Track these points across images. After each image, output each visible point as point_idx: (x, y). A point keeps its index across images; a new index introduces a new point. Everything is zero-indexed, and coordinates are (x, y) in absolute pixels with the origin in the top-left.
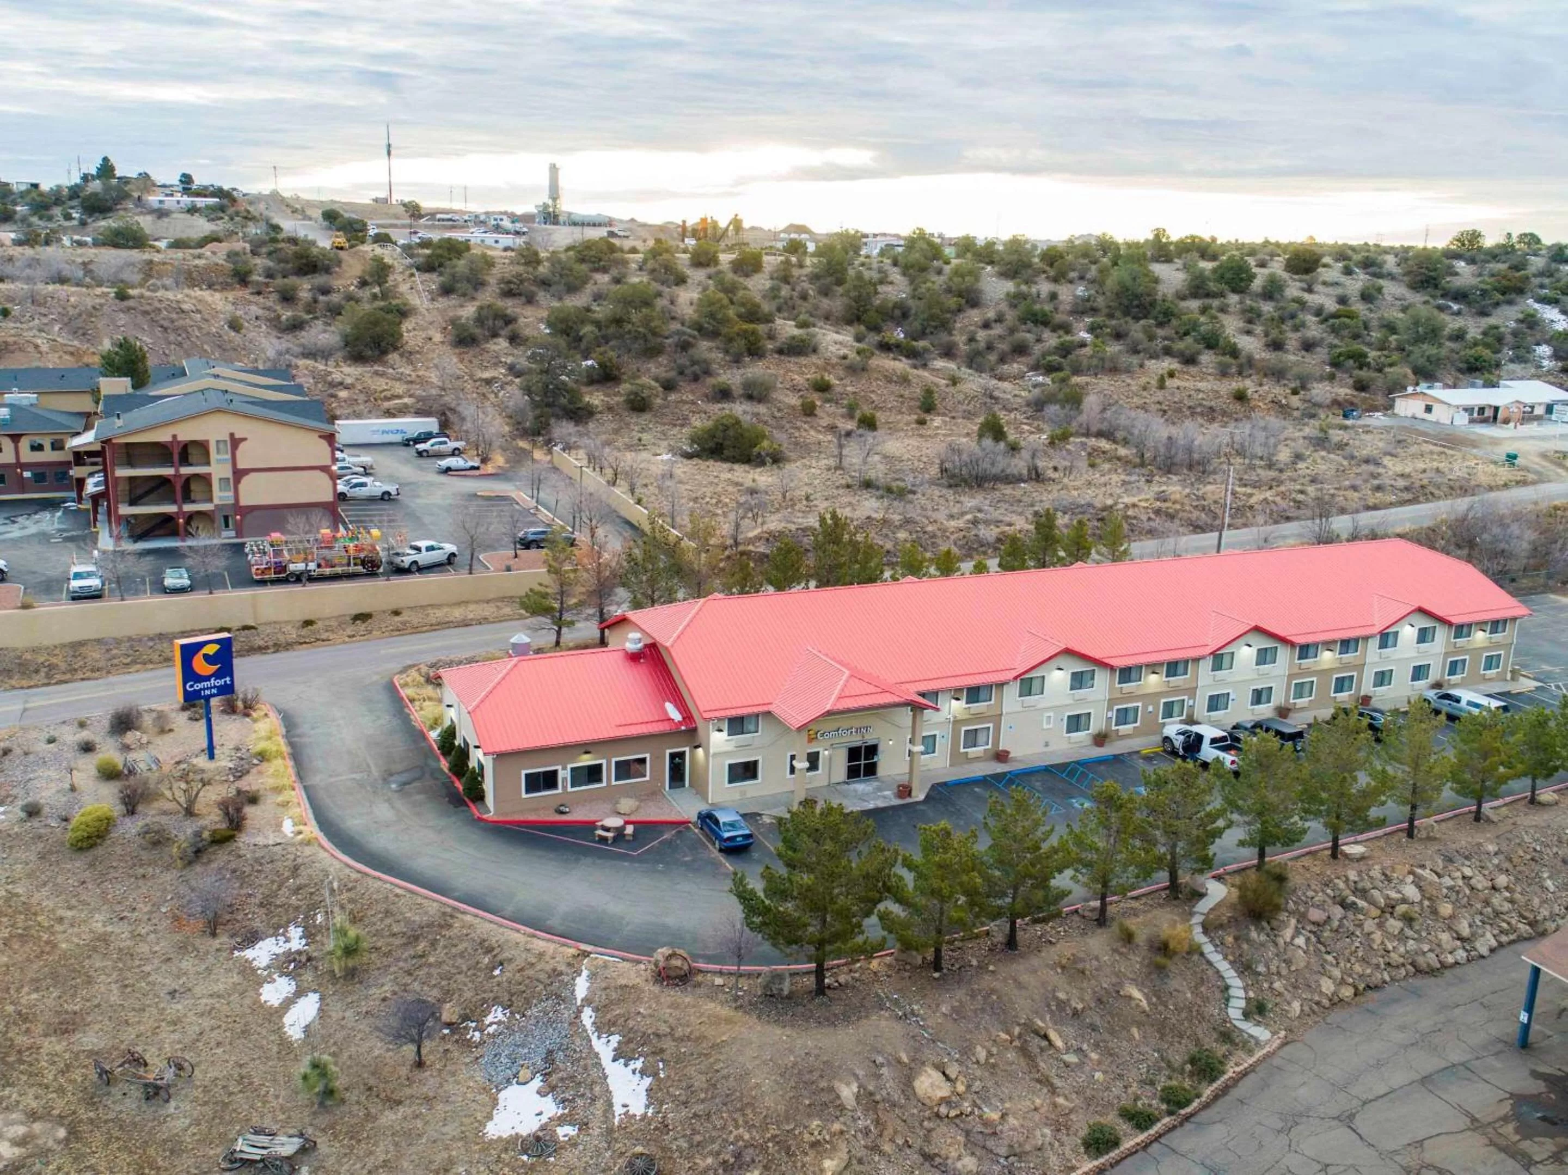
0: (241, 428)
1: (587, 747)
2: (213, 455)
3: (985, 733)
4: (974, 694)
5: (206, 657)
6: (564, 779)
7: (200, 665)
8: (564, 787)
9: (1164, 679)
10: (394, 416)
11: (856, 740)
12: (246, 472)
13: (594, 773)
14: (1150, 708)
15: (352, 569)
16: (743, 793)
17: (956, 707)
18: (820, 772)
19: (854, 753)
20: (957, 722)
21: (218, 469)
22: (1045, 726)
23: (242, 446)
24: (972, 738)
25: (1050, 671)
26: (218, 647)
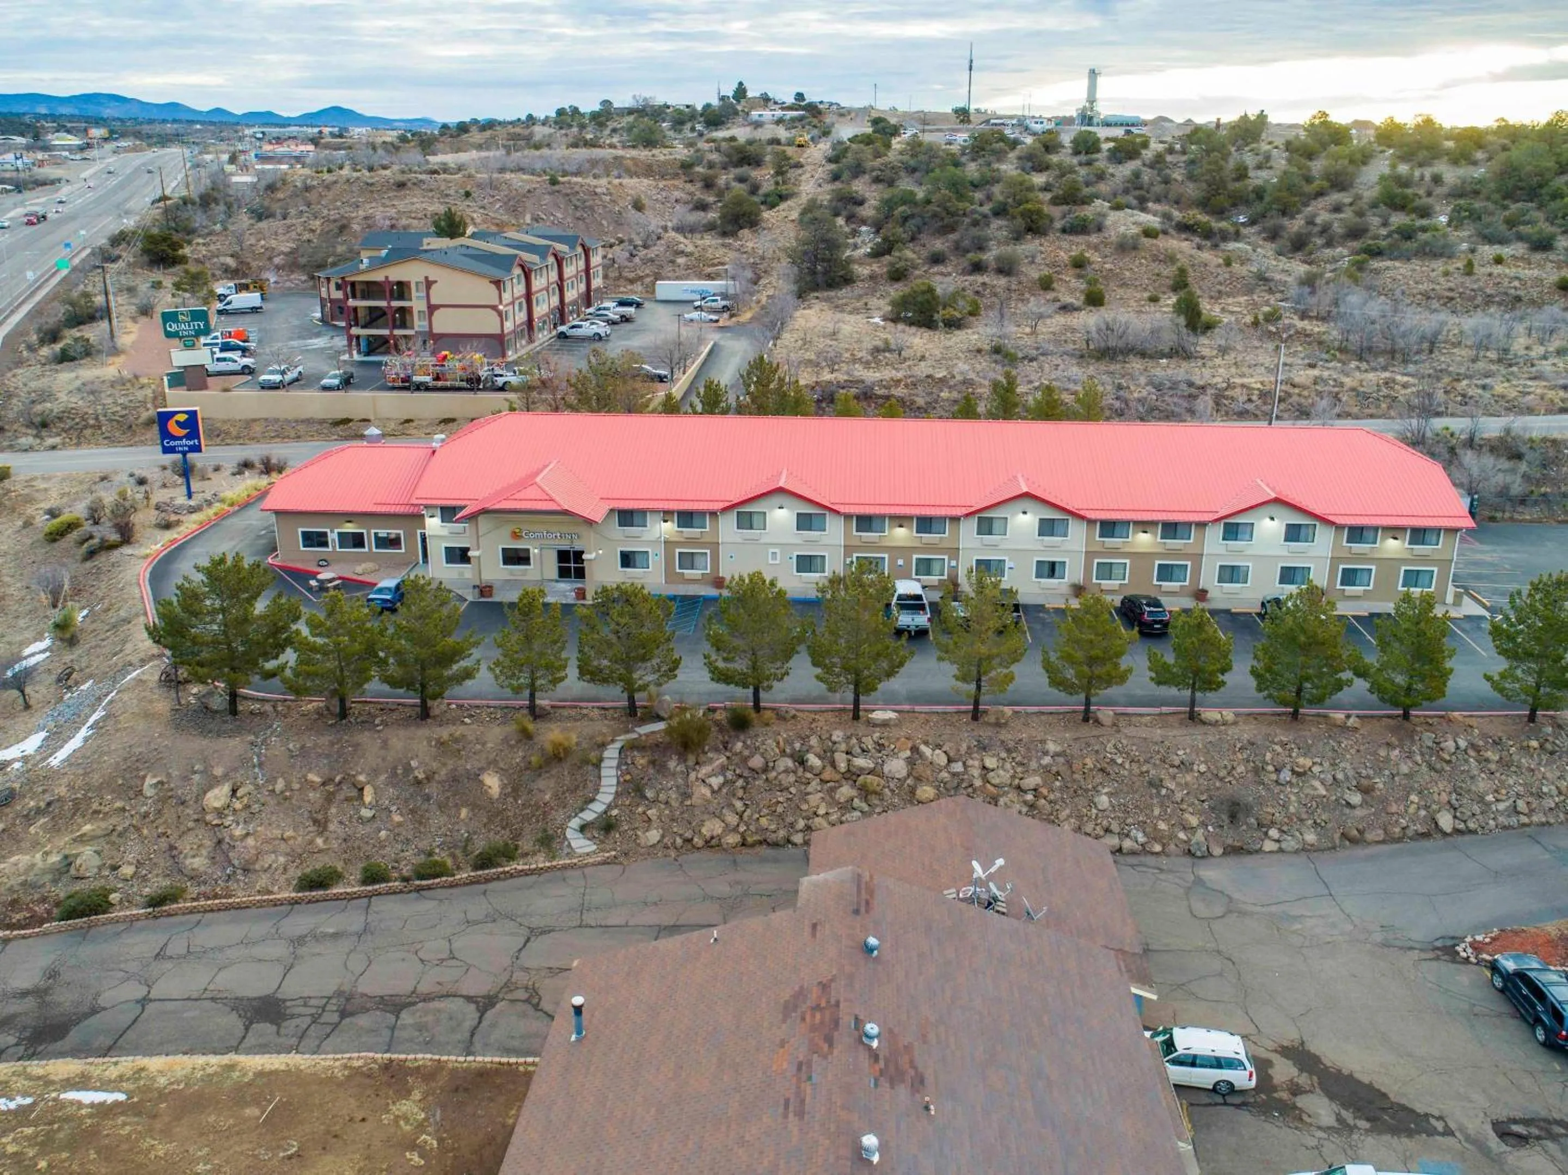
0: (433, 272)
1: (349, 516)
2: (414, 293)
3: (703, 559)
4: (686, 518)
5: (178, 422)
6: (333, 540)
7: (173, 427)
8: (334, 547)
9: (915, 534)
10: (713, 279)
11: (565, 545)
12: (438, 307)
13: (358, 541)
14: (900, 562)
15: (458, 384)
16: (461, 574)
17: (669, 528)
18: (532, 566)
19: (563, 556)
20: (669, 544)
21: (417, 304)
22: (771, 562)
23: (434, 287)
24: (688, 560)
25: (772, 508)
26: (186, 416)
